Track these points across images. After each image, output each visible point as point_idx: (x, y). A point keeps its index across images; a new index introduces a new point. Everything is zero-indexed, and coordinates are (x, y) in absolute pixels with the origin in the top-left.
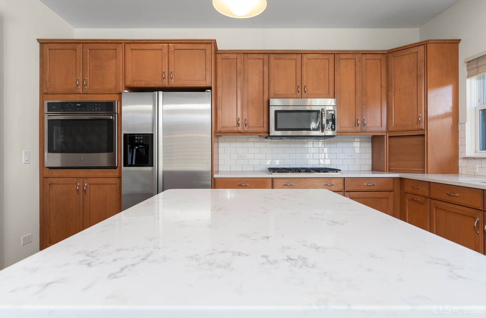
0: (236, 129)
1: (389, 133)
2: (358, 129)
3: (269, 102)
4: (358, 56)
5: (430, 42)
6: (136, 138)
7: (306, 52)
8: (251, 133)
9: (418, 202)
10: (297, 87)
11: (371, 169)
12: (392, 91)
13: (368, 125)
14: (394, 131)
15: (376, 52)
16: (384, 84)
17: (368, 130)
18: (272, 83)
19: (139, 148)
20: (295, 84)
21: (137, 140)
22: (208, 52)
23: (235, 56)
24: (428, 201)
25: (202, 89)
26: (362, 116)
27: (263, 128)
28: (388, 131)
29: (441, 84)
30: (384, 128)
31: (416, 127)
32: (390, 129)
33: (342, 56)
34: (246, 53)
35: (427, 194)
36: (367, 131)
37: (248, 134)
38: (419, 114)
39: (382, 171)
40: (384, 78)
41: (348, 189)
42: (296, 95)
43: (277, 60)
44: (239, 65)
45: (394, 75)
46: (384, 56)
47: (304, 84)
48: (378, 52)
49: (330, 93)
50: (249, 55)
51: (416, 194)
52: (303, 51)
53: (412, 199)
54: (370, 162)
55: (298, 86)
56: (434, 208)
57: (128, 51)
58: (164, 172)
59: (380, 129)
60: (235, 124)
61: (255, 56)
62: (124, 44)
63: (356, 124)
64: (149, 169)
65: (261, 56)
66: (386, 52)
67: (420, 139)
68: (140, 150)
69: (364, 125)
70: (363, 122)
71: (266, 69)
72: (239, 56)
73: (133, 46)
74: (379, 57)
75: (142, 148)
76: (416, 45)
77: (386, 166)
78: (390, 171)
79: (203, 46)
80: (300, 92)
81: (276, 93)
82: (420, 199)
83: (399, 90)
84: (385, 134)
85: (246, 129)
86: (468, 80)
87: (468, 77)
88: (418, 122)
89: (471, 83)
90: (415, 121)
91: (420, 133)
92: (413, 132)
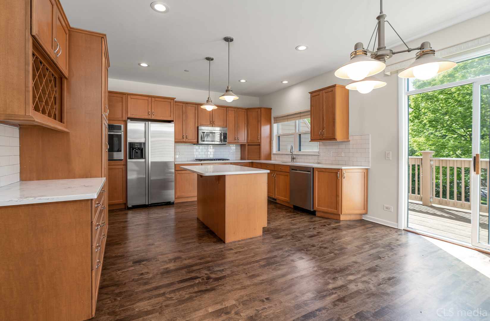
0: (182, 141)
2: (236, 141)
3: (198, 127)
4: (236, 109)
5: (262, 108)
6: (136, 144)
11: (240, 159)
12: (249, 125)
13: (240, 140)
14: (250, 142)
16: (246, 122)
17: (240, 142)
18: (199, 119)
19: (136, 149)
20: (210, 119)
21: (137, 145)
22: (172, 104)
23: (181, 104)
25: (169, 122)
26: (237, 136)
27: (195, 140)
28: (247, 142)
29: (266, 124)
30: (246, 141)
31: (257, 141)
32: (248, 142)
33: (230, 109)
34: (187, 103)
35: (273, 169)
38: (258, 136)
39: (245, 159)
40: (246, 120)
42: (210, 125)
44: (184, 109)
45: (250, 119)
46: (246, 110)
47: (213, 120)
48: (244, 108)
49: (224, 125)
50: (189, 105)
54: (240, 156)
55: (211, 121)
57: (129, 99)
58: (151, 162)
59: (244, 142)
60: (181, 138)
61: (192, 105)
62: (126, 95)
63: (235, 139)
64: (143, 160)
65: (194, 106)
67: (259, 146)
68: (137, 151)
69: (238, 139)
70: (238, 138)
71: (196, 112)
72: (183, 104)
73: (132, 97)
74: (244, 110)
75: (137, 149)
76: (258, 108)
77: (246, 158)
78: (248, 159)
79: (169, 100)
80: (212, 124)
81: (200, 124)
83: (252, 126)
84: (246, 144)
85: (187, 140)
86: (274, 124)
87: (274, 123)
88: (258, 140)
89: (275, 126)
90: (257, 139)
91: (259, 144)
92: (256, 143)
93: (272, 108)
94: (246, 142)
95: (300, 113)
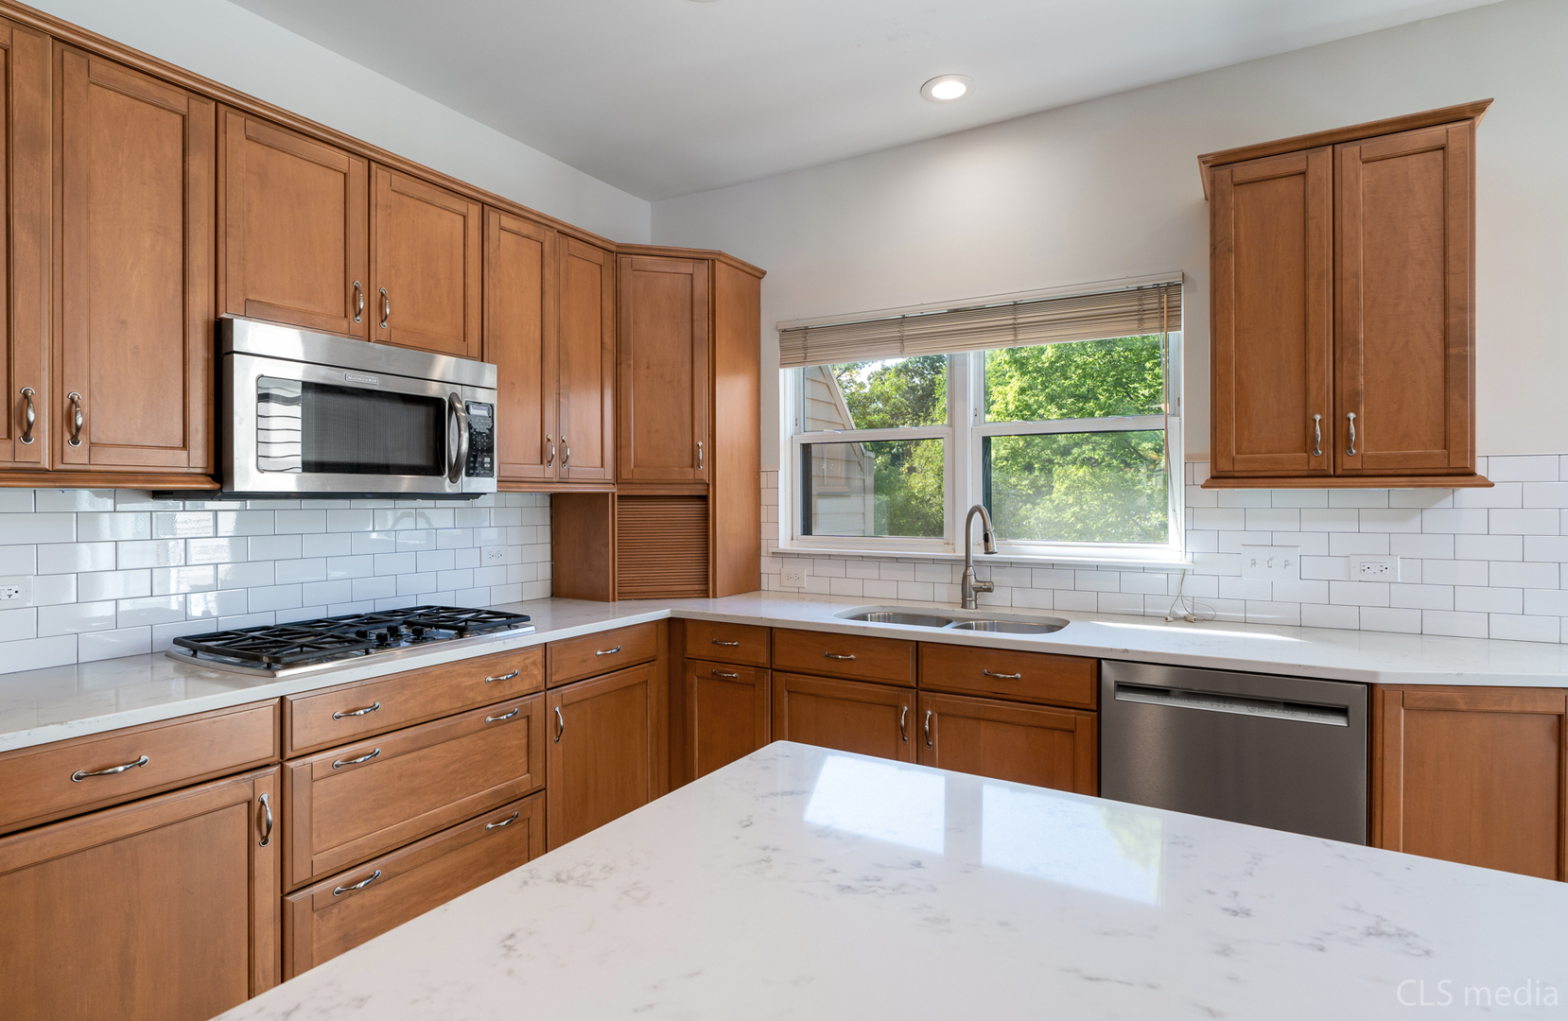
1: (621, 486)
2: (552, 471)
4: (549, 234)
5: (721, 258)
7: (389, 161)
8: (109, 477)
9: (735, 682)
10: (351, 290)
11: (549, 594)
12: (629, 366)
13: (572, 461)
14: (634, 481)
15: (593, 240)
16: (609, 342)
17: (573, 475)
20: (342, 275)
24: (767, 676)
26: (559, 432)
27: (184, 454)
28: (618, 480)
29: (735, 369)
30: (610, 474)
31: (689, 474)
32: (622, 475)
34: (77, 45)
35: (763, 659)
36: (570, 481)
37: (95, 481)
38: (696, 440)
39: (595, 597)
40: (609, 324)
41: (555, 678)
42: (345, 323)
43: (259, 146)
44: (27, 91)
45: (635, 322)
46: (610, 258)
47: (379, 285)
48: (598, 243)
49: (470, 339)
50: (99, 66)
51: (726, 661)
52: (377, 152)
53: (714, 674)
54: (545, 571)
55: (356, 288)
56: (786, 694)
59: (598, 474)
61: (139, 82)
63: (545, 457)
65: (176, 98)
66: (614, 249)
67: (693, 507)
69: (563, 460)
70: (563, 451)
71: (200, 167)
72: (24, 39)
76: (692, 255)
78: (621, 596)
80: (364, 314)
81: (250, 298)
82: (739, 673)
83: (648, 367)
84: (610, 489)
85: (77, 456)
86: (781, 371)
87: (784, 364)
88: (694, 462)
89: (788, 380)
90: (687, 459)
91: (698, 491)
92: (680, 487)
93: (764, 273)
94: (609, 476)
95: (1016, 307)
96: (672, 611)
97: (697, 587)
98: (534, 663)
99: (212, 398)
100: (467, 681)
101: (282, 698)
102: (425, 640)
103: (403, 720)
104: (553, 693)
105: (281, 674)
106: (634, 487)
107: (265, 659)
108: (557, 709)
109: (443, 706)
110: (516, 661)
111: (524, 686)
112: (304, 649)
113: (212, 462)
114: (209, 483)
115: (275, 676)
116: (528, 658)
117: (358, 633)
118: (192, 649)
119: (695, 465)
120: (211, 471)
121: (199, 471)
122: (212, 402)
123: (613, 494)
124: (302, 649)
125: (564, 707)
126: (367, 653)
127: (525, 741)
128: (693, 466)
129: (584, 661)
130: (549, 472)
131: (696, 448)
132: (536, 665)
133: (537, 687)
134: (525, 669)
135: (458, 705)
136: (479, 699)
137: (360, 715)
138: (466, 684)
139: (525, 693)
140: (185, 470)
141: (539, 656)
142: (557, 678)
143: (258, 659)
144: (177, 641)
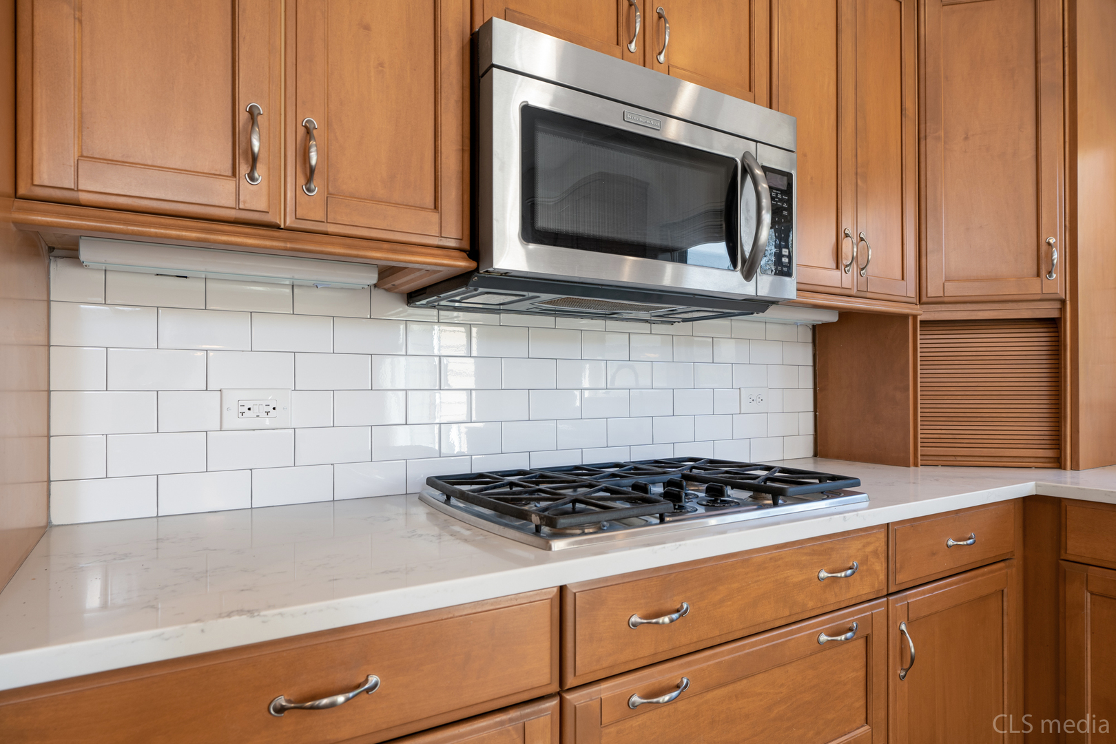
0: (220, 195)
1: (926, 307)
2: (850, 280)
8: (349, 241)
10: (624, 6)
11: (811, 453)
12: (938, 139)
14: (946, 299)
16: (910, 107)
17: (871, 287)
28: (921, 298)
30: (912, 288)
31: (1035, 286)
32: (930, 293)
36: (869, 295)
37: (332, 244)
38: (1044, 237)
40: (910, 81)
41: (899, 578)
42: (617, 52)
45: (947, 77)
47: (656, 4)
49: (756, 90)
55: (630, 4)
69: (866, 265)
80: (639, 41)
81: (511, 7)
83: (966, 138)
84: (909, 310)
85: (310, 206)
88: (1043, 269)
90: (1031, 264)
91: (1049, 310)
92: (1014, 306)
94: (911, 292)
96: (1037, 486)
97: (1041, 453)
98: (875, 553)
99: (467, 142)
100: (796, 576)
101: (562, 589)
102: (726, 504)
103: (717, 633)
104: (897, 601)
105: (558, 545)
106: (943, 307)
107: (535, 519)
108: (903, 627)
109: (768, 613)
110: (854, 547)
111: (863, 588)
112: (578, 506)
113: (467, 232)
114: (463, 259)
115: (550, 549)
116: (868, 544)
117: (635, 487)
118: (444, 493)
119: (1043, 272)
120: (466, 245)
121: (452, 243)
122: (467, 148)
123: (915, 317)
124: (574, 506)
125: (909, 623)
126: (662, 520)
127: (862, 673)
128: (1038, 275)
129: (934, 554)
130: (845, 279)
131: (1044, 247)
132: (878, 557)
133: (878, 591)
134: (864, 561)
135: (784, 613)
136: (811, 604)
137: (663, 623)
138: (795, 580)
139: (864, 598)
140: (436, 241)
141: (879, 542)
142: (903, 577)
143: (524, 516)
144: (431, 482)
